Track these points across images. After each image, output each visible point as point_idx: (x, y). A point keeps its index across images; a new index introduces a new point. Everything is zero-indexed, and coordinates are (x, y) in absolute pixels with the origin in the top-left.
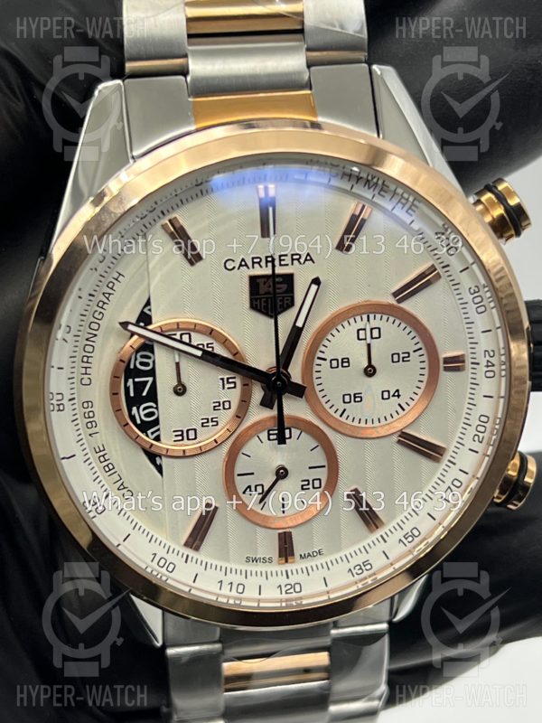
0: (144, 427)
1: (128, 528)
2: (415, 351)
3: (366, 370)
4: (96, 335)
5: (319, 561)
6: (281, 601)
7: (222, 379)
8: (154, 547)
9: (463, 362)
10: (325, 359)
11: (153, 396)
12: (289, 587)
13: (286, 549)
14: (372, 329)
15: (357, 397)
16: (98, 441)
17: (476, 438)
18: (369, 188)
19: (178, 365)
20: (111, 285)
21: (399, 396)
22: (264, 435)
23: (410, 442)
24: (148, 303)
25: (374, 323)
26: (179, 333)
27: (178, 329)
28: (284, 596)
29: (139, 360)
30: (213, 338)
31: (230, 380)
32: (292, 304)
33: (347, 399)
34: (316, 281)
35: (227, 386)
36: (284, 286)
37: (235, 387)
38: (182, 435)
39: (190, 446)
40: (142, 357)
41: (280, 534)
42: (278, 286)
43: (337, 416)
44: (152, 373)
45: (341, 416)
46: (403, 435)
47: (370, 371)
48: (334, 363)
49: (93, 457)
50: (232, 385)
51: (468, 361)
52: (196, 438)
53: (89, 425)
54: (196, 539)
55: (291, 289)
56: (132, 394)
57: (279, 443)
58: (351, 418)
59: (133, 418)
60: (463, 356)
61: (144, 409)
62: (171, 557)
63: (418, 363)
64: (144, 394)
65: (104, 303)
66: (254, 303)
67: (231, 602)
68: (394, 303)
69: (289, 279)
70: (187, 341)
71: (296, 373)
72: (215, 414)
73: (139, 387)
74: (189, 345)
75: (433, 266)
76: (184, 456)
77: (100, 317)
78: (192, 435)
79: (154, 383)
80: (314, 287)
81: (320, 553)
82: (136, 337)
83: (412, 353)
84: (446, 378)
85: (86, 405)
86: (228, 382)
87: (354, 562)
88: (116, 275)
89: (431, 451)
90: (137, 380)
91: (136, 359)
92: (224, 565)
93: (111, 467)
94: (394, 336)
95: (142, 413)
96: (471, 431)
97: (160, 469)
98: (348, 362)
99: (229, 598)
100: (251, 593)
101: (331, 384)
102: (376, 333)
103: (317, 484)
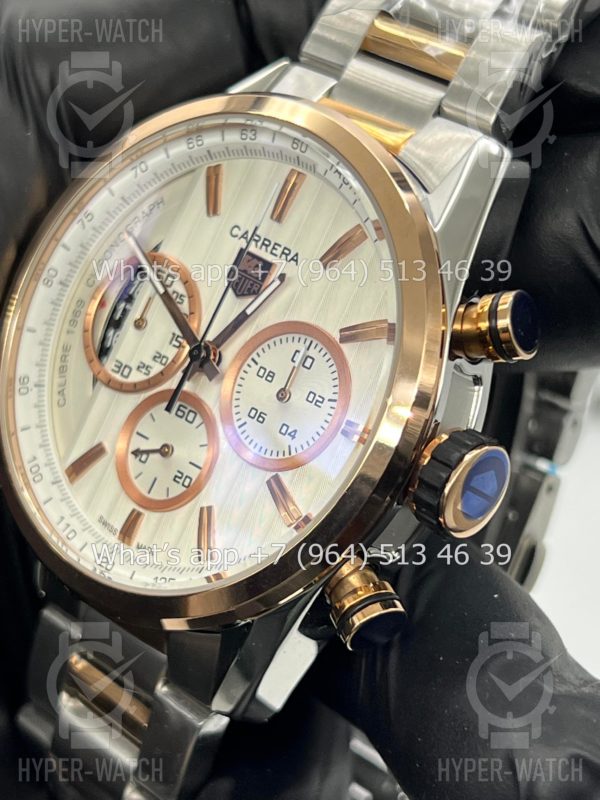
1: (33, 421)
3: (279, 391)
4: (118, 246)
6: (95, 569)
7: (174, 334)
8: (39, 453)
10: (256, 363)
13: (129, 526)
14: (307, 357)
15: (261, 417)
16: (68, 340)
19: (149, 300)
20: (151, 208)
21: (293, 437)
25: (312, 352)
30: (190, 293)
31: (179, 339)
33: (253, 413)
34: (282, 276)
35: (174, 342)
38: (120, 367)
41: (133, 511)
43: (236, 425)
45: (240, 427)
46: (275, 477)
47: (282, 395)
48: (262, 372)
50: (177, 344)
52: (127, 377)
53: (72, 323)
58: (245, 434)
62: (44, 471)
63: (326, 413)
65: (139, 221)
67: (60, 544)
68: (338, 340)
72: (153, 363)
76: (107, 385)
77: (129, 231)
78: (127, 372)
80: (279, 281)
83: (326, 401)
85: (79, 303)
86: (177, 340)
88: (160, 200)
92: (80, 510)
93: (65, 369)
98: (273, 377)
99: (58, 537)
100: (76, 544)
102: (306, 362)
103: (187, 482)
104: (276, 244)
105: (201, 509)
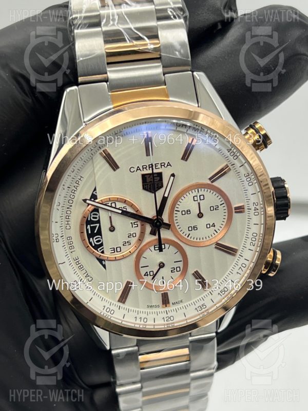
0: (96, 247)
1: (91, 295)
2: (221, 205)
3: (198, 215)
4: (71, 206)
5: (181, 305)
6: (164, 325)
7: (132, 223)
8: (104, 303)
9: (244, 208)
10: (179, 211)
11: (99, 232)
12: (168, 318)
13: (165, 300)
14: (200, 196)
15: (195, 228)
16: (74, 255)
17: (252, 244)
18: (195, 131)
19: (110, 217)
20: (77, 182)
21: (214, 226)
22: (152, 248)
23: (220, 247)
24: (95, 189)
25: (201, 193)
26: (110, 203)
27: (110, 201)
28: (166, 322)
29: (92, 216)
30: (126, 204)
31: (135, 223)
32: (162, 186)
33: (190, 229)
34: (173, 175)
35: (134, 226)
36: (159, 178)
37: (138, 226)
38: (114, 250)
39: (118, 255)
40: (93, 214)
41: (162, 294)
42: (155, 178)
43: (186, 237)
44: (99, 222)
45: (188, 237)
46: (218, 244)
47: (200, 215)
48: (184, 213)
49: (73, 263)
50: (136, 226)
51: (246, 208)
52: (121, 251)
53: (71, 248)
54: (123, 298)
55: (161, 179)
56: (90, 232)
57: (160, 251)
58: (192, 238)
59: (91, 243)
60: (243, 206)
61: (96, 239)
62: (112, 307)
63: (223, 209)
64: (95, 232)
65: (75, 191)
66: (145, 186)
67: (141, 326)
68: (210, 183)
69: (160, 175)
70: (114, 206)
71: (165, 218)
72: (129, 239)
73: (93, 229)
74: (115, 208)
75: (227, 165)
76: (116, 259)
77: (73, 197)
78: (119, 249)
79: (100, 227)
80: (172, 178)
81: (181, 301)
82: (90, 206)
83: (219, 206)
84: (236, 216)
85: (69, 239)
87: (197, 305)
88: (79, 177)
89: (231, 251)
90: (92, 225)
91: (91, 216)
92: (137, 309)
93: (82, 266)
94: (211, 198)
95: (95, 241)
96: (249, 241)
97: (104, 266)
98: (190, 212)
99: (140, 325)
100: (150, 322)
101: (182, 223)
102: (202, 197)
103: (178, 269)
104: (155, 164)
105: (193, 274)
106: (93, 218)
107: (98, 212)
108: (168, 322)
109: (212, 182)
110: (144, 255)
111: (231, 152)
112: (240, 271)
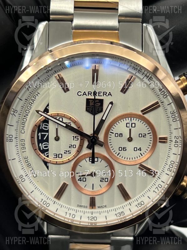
0: (43, 151)
1: (33, 188)
2: (148, 134)
3: (128, 138)
4: (28, 115)
5: (105, 209)
6: (89, 223)
7: (73, 136)
8: (42, 197)
9: (167, 140)
10: (113, 133)
11: (47, 140)
12: (92, 218)
13: (93, 204)
14: (132, 124)
15: (124, 149)
16: (25, 155)
17: (169, 169)
18: (134, 70)
19: (57, 129)
20: (35, 97)
21: (141, 150)
22: (88, 159)
23: (142, 167)
24: (48, 105)
25: (133, 122)
26: (58, 117)
28: (90, 221)
30: (71, 120)
31: (76, 137)
32: (102, 111)
33: (120, 149)
34: (112, 103)
35: (75, 139)
37: (78, 140)
38: (57, 156)
39: (58, 160)
40: (45, 125)
41: (91, 198)
42: (97, 103)
43: (116, 155)
44: (48, 131)
45: (118, 155)
46: (141, 165)
47: (130, 139)
48: (117, 135)
49: (23, 161)
50: (77, 139)
51: (169, 139)
52: (62, 157)
53: (23, 148)
54: (59, 195)
55: (102, 105)
56: (40, 139)
57: (92, 163)
58: (121, 157)
59: (39, 148)
60: (167, 137)
61: (44, 144)
62: (48, 201)
63: (149, 138)
64: (44, 139)
65: (32, 103)
66: (88, 109)
67: (70, 221)
68: (142, 114)
70: (61, 120)
71: (101, 137)
72: (70, 149)
73: (43, 136)
74: (62, 122)
75: (157, 102)
76: (56, 164)
77: (30, 108)
78: (60, 156)
79: (48, 135)
80: (110, 105)
81: (105, 206)
82: (43, 117)
83: (147, 134)
84: (160, 145)
85: (22, 141)
86: (75, 138)
87: (118, 211)
88: (37, 93)
90: (42, 133)
91: (42, 126)
92: (69, 207)
93: (30, 165)
94: (140, 127)
95: (43, 146)
96: (167, 167)
97: (48, 167)
98: (122, 135)
99: (69, 219)
100: (77, 218)
101: (115, 143)
102: (133, 125)
103: (106, 180)
104: (99, 92)
105: (118, 186)
106: (44, 127)
107: (48, 123)
108: (91, 221)
109: (143, 114)
110: (80, 164)
111: (161, 91)
112: (156, 190)
